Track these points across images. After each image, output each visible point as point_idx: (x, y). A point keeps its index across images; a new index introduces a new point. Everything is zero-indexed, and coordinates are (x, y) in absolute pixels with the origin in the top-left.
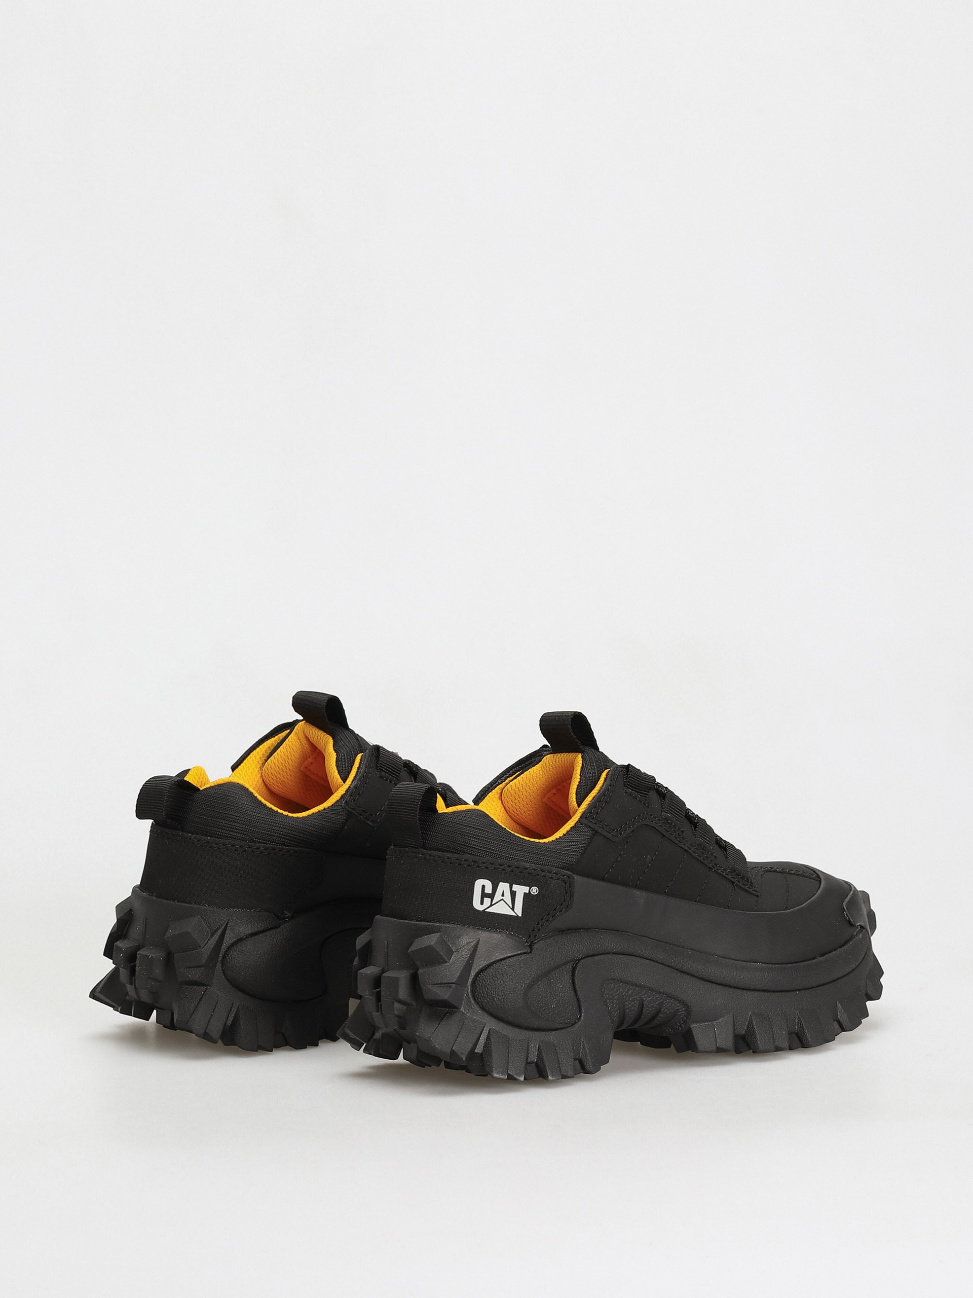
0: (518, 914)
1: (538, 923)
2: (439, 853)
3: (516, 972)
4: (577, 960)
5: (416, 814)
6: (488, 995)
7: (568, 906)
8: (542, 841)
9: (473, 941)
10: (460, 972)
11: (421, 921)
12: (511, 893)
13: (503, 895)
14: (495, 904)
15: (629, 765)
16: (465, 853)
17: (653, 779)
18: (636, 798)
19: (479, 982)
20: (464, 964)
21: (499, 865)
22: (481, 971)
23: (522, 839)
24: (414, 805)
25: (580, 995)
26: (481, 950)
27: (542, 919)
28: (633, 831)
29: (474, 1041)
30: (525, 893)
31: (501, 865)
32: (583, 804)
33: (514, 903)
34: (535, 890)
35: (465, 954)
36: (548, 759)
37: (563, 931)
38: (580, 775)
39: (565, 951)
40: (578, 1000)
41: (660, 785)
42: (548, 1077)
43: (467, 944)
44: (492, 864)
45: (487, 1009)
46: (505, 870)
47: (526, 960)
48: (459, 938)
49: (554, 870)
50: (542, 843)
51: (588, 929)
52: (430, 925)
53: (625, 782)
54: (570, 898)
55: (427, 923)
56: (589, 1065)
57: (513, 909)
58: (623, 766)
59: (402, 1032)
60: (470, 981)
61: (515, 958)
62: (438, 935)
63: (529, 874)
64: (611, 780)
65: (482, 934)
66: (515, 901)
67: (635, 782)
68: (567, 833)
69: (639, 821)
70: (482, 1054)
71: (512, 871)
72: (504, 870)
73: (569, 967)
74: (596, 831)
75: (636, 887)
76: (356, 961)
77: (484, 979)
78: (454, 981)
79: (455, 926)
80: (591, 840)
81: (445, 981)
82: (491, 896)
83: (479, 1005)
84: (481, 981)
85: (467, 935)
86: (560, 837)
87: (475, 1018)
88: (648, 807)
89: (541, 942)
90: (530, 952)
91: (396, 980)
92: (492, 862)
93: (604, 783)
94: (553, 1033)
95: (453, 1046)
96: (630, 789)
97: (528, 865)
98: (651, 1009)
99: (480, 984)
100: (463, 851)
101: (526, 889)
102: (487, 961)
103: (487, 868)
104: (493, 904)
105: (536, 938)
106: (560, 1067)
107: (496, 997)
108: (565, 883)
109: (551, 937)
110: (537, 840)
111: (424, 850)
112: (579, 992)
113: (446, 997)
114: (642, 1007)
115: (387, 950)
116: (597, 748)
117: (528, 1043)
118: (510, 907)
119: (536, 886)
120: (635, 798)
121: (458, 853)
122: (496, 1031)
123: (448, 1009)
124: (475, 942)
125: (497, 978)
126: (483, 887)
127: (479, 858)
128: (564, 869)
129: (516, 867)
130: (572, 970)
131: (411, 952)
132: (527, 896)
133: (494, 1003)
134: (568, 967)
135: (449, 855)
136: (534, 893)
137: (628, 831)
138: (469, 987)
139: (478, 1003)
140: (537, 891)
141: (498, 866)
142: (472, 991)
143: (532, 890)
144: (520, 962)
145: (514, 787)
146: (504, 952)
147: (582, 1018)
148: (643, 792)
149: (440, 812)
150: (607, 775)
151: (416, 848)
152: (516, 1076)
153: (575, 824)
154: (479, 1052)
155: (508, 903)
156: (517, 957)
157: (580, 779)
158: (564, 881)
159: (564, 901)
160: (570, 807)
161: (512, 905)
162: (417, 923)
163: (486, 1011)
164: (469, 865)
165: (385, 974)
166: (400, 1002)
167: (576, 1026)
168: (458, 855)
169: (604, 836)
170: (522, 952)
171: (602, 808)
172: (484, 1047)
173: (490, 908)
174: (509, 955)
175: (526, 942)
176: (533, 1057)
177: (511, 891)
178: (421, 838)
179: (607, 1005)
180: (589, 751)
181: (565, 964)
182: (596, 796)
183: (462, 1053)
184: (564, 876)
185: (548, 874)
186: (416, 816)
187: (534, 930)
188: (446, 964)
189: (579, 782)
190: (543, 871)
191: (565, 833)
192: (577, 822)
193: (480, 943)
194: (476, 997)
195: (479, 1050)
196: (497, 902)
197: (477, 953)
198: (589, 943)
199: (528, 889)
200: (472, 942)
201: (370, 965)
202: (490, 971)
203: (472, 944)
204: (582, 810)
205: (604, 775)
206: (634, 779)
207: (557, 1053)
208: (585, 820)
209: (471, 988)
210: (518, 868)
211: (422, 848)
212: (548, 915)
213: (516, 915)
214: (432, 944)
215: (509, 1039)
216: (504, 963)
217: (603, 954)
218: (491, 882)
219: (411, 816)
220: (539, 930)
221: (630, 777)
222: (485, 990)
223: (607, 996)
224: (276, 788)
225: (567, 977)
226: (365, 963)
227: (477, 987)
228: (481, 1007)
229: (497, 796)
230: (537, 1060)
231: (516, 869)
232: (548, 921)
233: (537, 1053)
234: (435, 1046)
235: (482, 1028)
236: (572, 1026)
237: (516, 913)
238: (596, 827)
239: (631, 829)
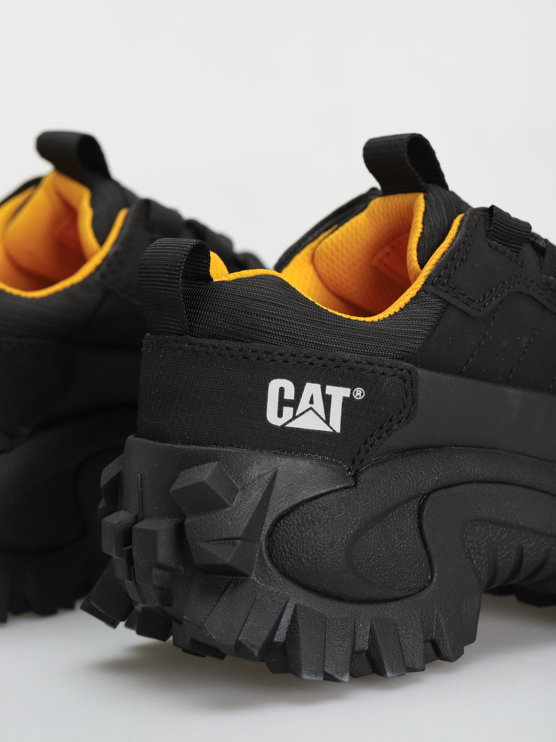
0: (336, 430)
1: (366, 442)
2: (214, 342)
3: (332, 518)
4: (425, 494)
5: (177, 283)
6: (291, 554)
7: (409, 415)
8: (368, 319)
9: (269, 472)
10: (247, 521)
11: (189, 444)
12: (323, 399)
13: (311, 402)
14: (301, 415)
15: (493, 207)
16: (252, 339)
17: (528, 226)
18: (505, 254)
19: (278, 535)
20: (255, 508)
21: (305, 356)
22: (282, 517)
23: (339, 316)
24: (175, 270)
25: (431, 547)
26: (280, 485)
27: (372, 436)
28: (501, 302)
29: (271, 626)
30: (345, 399)
31: (308, 357)
32: (427, 264)
33: (329, 412)
34: (359, 393)
35: (257, 494)
36: (376, 203)
37: (404, 451)
38: (423, 223)
39: (407, 482)
40: (428, 553)
41: (537, 237)
42: (386, 673)
43: (259, 477)
44: (294, 356)
45: (291, 574)
46: (314, 365)
47: (348, 498)
48: (246, 468)
49: (388, 362)
50: (368, 322)
51: (439, 447)
52: (202, 451)
53: (487, 231)
54: (413, 403)
55: (198, 448)
56: (446, 648)
57: (327, 422)
58: (483, 210)
59: (166, 608)
60: (264, 533)
61: (331, 496)
62: (213, 465)
63: (349, 368)
64: (468, 229)
65: (281, 461)
66: (330, 410)
67: (502, 231)
68: (405, 307)
69: (510, 288)
70: (284, 644)
71: (324, 366)
72: (311, 364)
73: (414, 505)
74: (448, 303)
75: (508, 382)
76: (102, 504)
77: (285, 531)
78: (239, 536)
79: (239, 451)
80: (441, 317)
81: (225, 536)
82: (294, 404)
83: (278, 569)
84: (281, 533)
85: (258, 463)
86: (395, 313)
87: (273, 589)
88: (522, 267)
89: (371, 469)
90: (355, 486)
91: (153, 535)
92: (294, 353)
93: (457, 233)
94: (392, 605)
95: (239, 636)
96: (495, 240)
97: (347, 356)
98: (533, 560)
99: (280, 538)
100: (249, 338)
101: (346, 392)
102: (289, 503)
103: (286, 361)
104: (296, 415)
105: (364, 464)
106: (403, 656)
107: (304, 557)
108: (405, 381)
109: (386, 461)
110: (361, 319)
111: (192, 338)
112: (429, 542)
113: (227, 560)
114: (521, 556)
115: (142, 488)
116: (445, 186)
117: (355, 623)
118: (322, 419)
119: (361, 387)
120: (503, 253)
121: (242, 341)
122: (306, 607)
123: (231, 578)
124: (271, 473)
125: (305, 528)
126: (282, 391)
127: (274, 346)
128: (402, 359)
129: (330, 359)
130: (419, 510)
131: (174, 492)
132: (347, 402)
133: (302, 566)
134: (412, 505)
135: (230, 344)
136: (358, 396)
137: (495, 302)
138: (263, 543)
139: (276, 566)
140: (362, 394)
141: (303, 359)
142: (268, 548)
143: (355, 392)
144: (340, 502)
145: (330, 246)
146: (315, 487)
147: (435, 580)
148: (514, 245)
149: (215, 280)
150: (462, 221)
151: (180, 335)
152: (336, 676)
153: (417, 293)
154: (280, 640)
155: (319, 413)
156: (338, 494)
157: (423, 229)
158: (402, 378)
159: (404, 407)
160: (409, 269)
161: (326, 416)
162: (183, 447)
163: (289, 578)
164: (258, 359)
165: (139, 525)
166: (160, 567)
167: (426, 593)
168: (243, 344)
169: (460, 309)
170: (342, 486)
171: (455, 269)
172: (287, 633)
173: (293, 422)
174: (322, 491)
175: (349, 470)
176: (363, 644)
177: (323, 396)
178: (186, 320)
179: (470, 558)
180: (434, 189)
181: (407, 501)
182: (446, 251)
183: (252, 646)
184: (402, 370)
185: (378, 368)
186: (178, 288)
187: (359, 452)
188: (227, 510)
189: (421, 233)
190: (371, 364)
191: (402, 307)
192: (420, 291)
193: (279, 475)
194: (274, 557)
195: (280, 637)
196: (303, 413)
197: (275, 490)
198: (442, 468)
199: (350, 392)
200: (266, 474)
201: (121, 509)
202: (294, 517)
203: (266, 477)
204: (427, 273)
205: (457, 222)
206: (500, 226)
207: (398, 635)
208: (432, 287)
209: (266, 544)
210: (333, 360)
211: (190, 334)
212: (380, 428)
213: (331, 431)
214: (204, 479)
215: (326, 618)
216: (315, 504)
217: (463, 483)
218: (293, 383)
219: (170, 287)
220: (367, 452)
221: (495, 224)
222: (287, 547)
223: (471, 544)
224: (25, 262)
225: (411, 521)
226: (113, 508)
227: (274, 541)
228: (282, 573)
229: (308, 259)
230: (369, 649)
231: (329, 362)
232: (379, 438)
233: (368, 637)
234: (210, 636)
235: (283, 605)
236: (419, 592)
237: (331, 428)
238: (448, 298)
239: (499, 299)
